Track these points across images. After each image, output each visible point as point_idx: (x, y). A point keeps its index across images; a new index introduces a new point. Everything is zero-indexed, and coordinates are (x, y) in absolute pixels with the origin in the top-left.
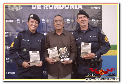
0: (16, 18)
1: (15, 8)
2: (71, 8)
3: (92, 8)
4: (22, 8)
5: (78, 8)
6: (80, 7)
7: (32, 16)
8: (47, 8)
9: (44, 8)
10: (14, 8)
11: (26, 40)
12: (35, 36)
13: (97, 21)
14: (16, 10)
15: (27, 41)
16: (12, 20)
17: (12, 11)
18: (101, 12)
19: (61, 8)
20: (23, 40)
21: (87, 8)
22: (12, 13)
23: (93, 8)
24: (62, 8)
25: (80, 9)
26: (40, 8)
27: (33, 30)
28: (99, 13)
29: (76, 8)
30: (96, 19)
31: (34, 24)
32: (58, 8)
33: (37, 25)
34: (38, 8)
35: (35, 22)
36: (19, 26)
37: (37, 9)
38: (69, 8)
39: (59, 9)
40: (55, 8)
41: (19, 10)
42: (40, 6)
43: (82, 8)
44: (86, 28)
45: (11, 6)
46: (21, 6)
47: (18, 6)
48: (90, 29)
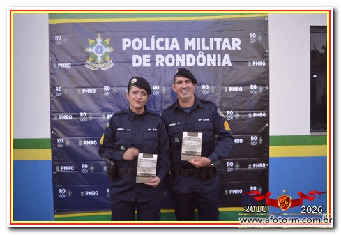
0: (101, 85)
1: (100, 66)
2: (209, 65)
3: (250, 63)
4: (113, 65)
5: (223, 65)
6: (227, 63)
7: (135, 80)
8: (162, 65)
9: (157, 65)
10: (97, 66)
11: (123, 129)
12: (142, 120)
13: (261, 89)
14: (102, 69)
15: (125, 131)
16: (94, 89)
17: (94, 72)
18: (267, 72)
19: (189, 65)
20: (119, 129)
21: (240, 65)
22: (93, 75)
23: (252, 64)
24: (193, 64)
25: (227, 65)
26: (149, 65)
27: (137, 109)
28: (263, 73)
29: (219, 64)
30: (258, 86)
31: (139, 96)
32: (183, 64)
33: (145, 98)
34: (145, 65)
35: (142, 93)
36: (108, 100)
38: (206, 64)
40: (178, 65)
41: (107, 68)
42: (149, 61)
43: (230, 64)
44: (190, 104)
45: (92, 61)
46: (111, 61)
47: (105, 62)
48: (198, 105)
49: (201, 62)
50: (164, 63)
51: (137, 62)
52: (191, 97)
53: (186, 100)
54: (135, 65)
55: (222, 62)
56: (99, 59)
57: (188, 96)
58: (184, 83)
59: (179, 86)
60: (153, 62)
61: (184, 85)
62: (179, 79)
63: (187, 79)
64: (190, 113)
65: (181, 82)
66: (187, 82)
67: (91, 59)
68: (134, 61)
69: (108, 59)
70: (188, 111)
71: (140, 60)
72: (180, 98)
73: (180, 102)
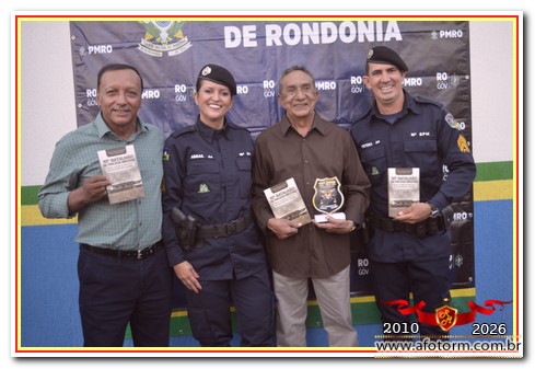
0: (168, 83)
1: (167, 48)
2: (361, 40)
3: (434, 34)
4: (189, 45)
5: (387, 39)
6: (393, 35)
8: (279, 43)
9: (269, 43)
10: (160, 48)
11: (202, 156)
12: (226, 138)
13: (456, 79)
14: (170, 54)
15: (206, 158)
16: (157, 91)
17: (156, 59)
18: (466, 49)
19: (326, 40)
20: (194, 157)
21: (417, 37)
22: (154, 65)
23: (439, 36)
24: (333, 39)
25: (393, 39)
26: (254, 44)
28: (459, 51)
29: (380, 39)
30: (450, 74)
31: (216, 96)
32: (316, 41)
33: (226, 99)
34: (247, 44)
35: (220, 91)
36: (183, 108)
37: (245, 45)
38: (357, 38)
39: (321, 45)
40: (306, 42)
41: (180, 51)
42: (254, 36)
43: (399, 38)
44: (396, 109)
45: (151, 40)
46: (186, 39)
47: (175, 40)
48: (409, 110)
49: (348, 34)
50: (282, 39)
51: (233, 39)
52: (397, 96)
53: (389, 102)
54: (229, 44)
55: (384, 33)
56: (164, 35)
57: (392, 95)
58: (385, 73)
59: (376, 79)
60: (261, 37)
61: (386, 77)
62: (375, 66)
63: (389, 66)
64: (396, 123)
65: (379, 72)
66: (389, 71)
67: (149, 36)
68: (227, 37)
69: (179, 34)
70: (392, 121)
71: (238, 36)
72: (379, 99)
73: (380, 105)
